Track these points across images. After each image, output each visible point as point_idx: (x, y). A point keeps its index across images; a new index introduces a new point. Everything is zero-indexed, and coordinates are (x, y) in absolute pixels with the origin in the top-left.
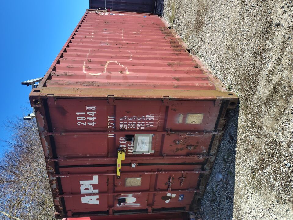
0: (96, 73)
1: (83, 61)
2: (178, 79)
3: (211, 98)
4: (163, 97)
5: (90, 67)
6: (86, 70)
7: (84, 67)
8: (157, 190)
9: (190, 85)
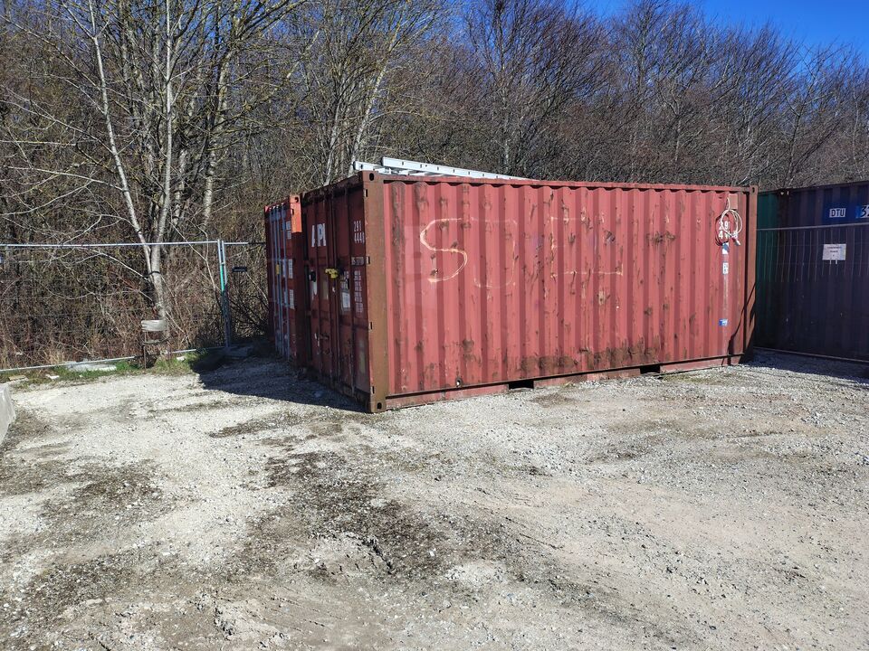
0: (426, 239)
1: (463, 217)
2: (419, 348)
3: (371, 379)
4: (369, 321)
5: (444, 229)
6: (436, 224)
7: (444, 220)
8: (321, 321)
9: (402, 361)
